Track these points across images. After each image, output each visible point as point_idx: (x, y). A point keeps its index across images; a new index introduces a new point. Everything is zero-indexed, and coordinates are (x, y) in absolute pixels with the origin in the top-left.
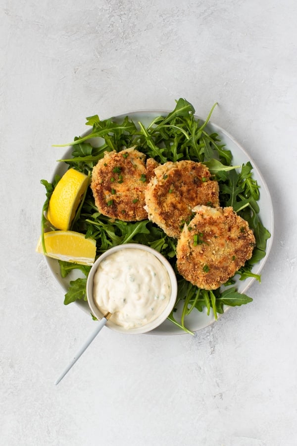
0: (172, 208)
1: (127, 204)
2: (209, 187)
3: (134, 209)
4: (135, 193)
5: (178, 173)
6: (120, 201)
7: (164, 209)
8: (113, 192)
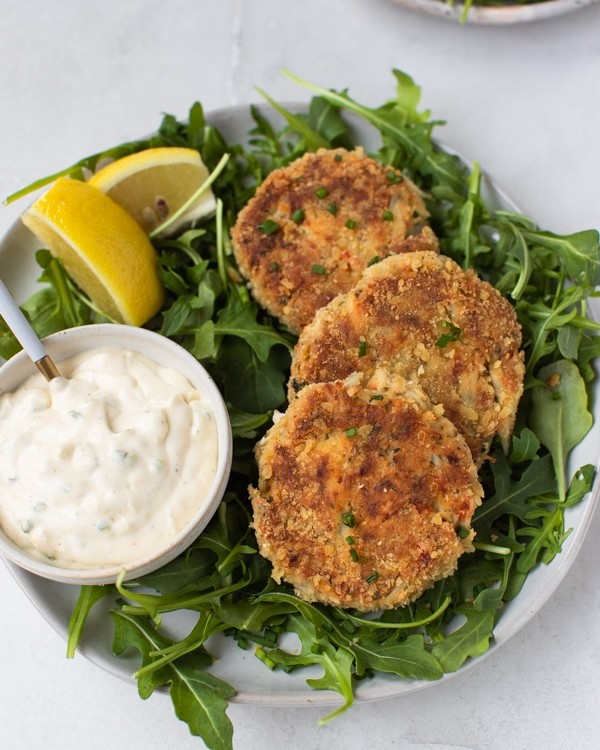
0: (313, 471)
1: (298, 260)
2: (434, 533)
3: (301, 285)
4: (336, 257)
5: (410, 422)
6: (291, 244)
7: (297, 449)
8: (297, 213)
